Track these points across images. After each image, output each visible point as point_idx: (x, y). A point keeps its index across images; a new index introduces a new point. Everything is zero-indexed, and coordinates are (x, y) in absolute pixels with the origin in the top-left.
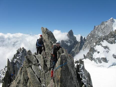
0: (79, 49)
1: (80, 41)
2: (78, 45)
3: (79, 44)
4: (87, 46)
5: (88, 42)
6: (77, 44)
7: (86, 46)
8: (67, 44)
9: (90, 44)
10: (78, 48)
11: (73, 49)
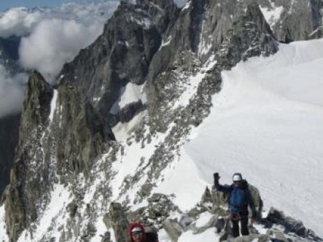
0: (187, 38)
1: (187, 6)
2: (182, 21)
3: (187, 17)
4: (219, 23)
5: (222, 5)
6: (179, 21)
7: (213, 21)
8: (139, 22)
9: (231, 12)
10: (184, 34)
11: (165, 41)
